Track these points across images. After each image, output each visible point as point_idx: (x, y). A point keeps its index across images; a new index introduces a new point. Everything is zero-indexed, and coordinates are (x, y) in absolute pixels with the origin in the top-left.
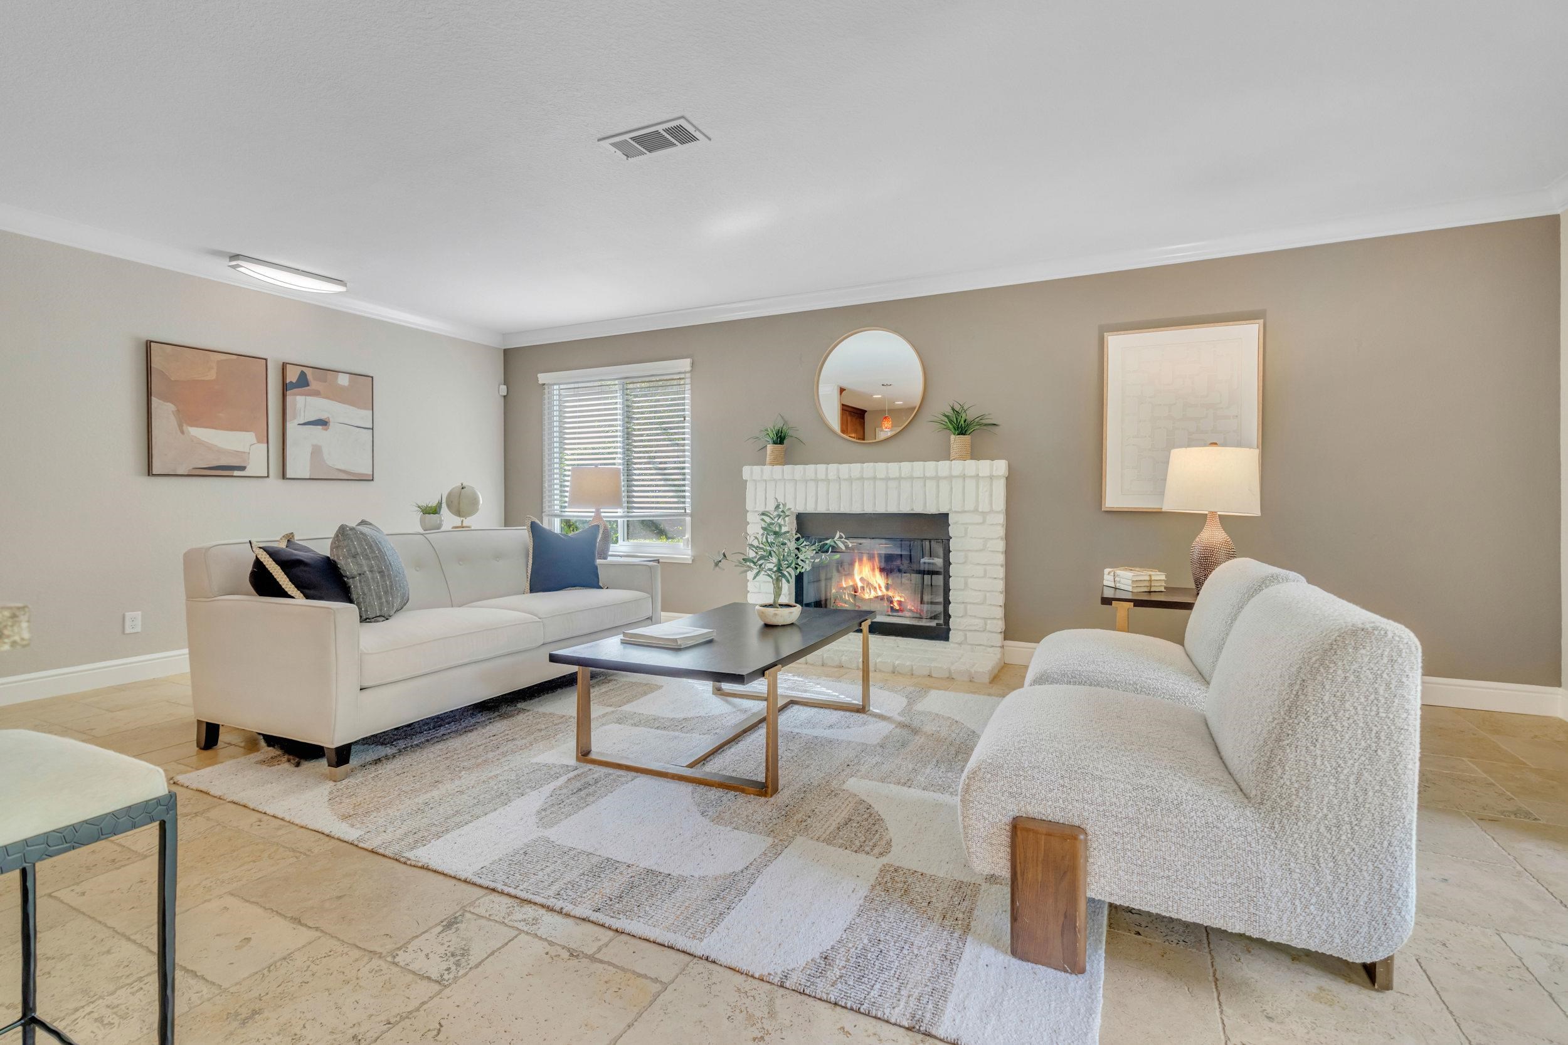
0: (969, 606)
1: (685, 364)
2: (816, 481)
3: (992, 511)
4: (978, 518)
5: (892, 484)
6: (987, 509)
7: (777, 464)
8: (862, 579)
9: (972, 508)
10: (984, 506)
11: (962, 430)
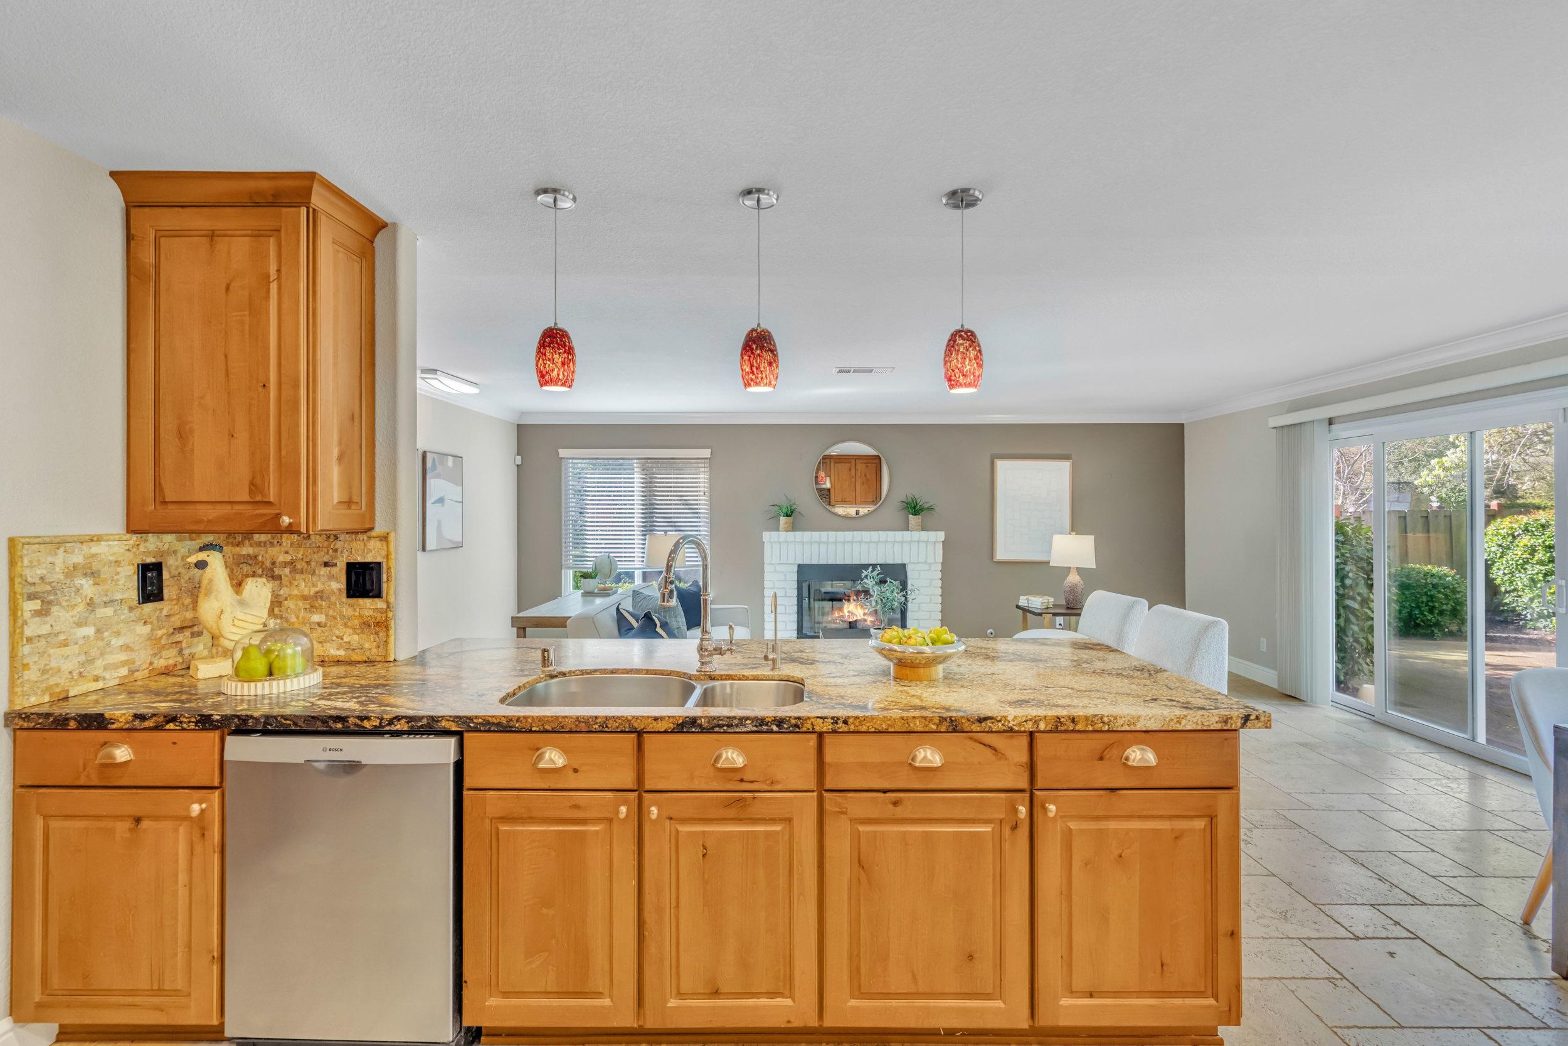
0: (921, 622)
1: (706, 453)
2: (819, 543)
3: (935, 562)
4: (927, 567)
5: (872, 546)
6: (933, 561)
7: (790, 531)
8: (849, 612)
9: (923, 561)
10: (930, 560)
11: (916, 512)
